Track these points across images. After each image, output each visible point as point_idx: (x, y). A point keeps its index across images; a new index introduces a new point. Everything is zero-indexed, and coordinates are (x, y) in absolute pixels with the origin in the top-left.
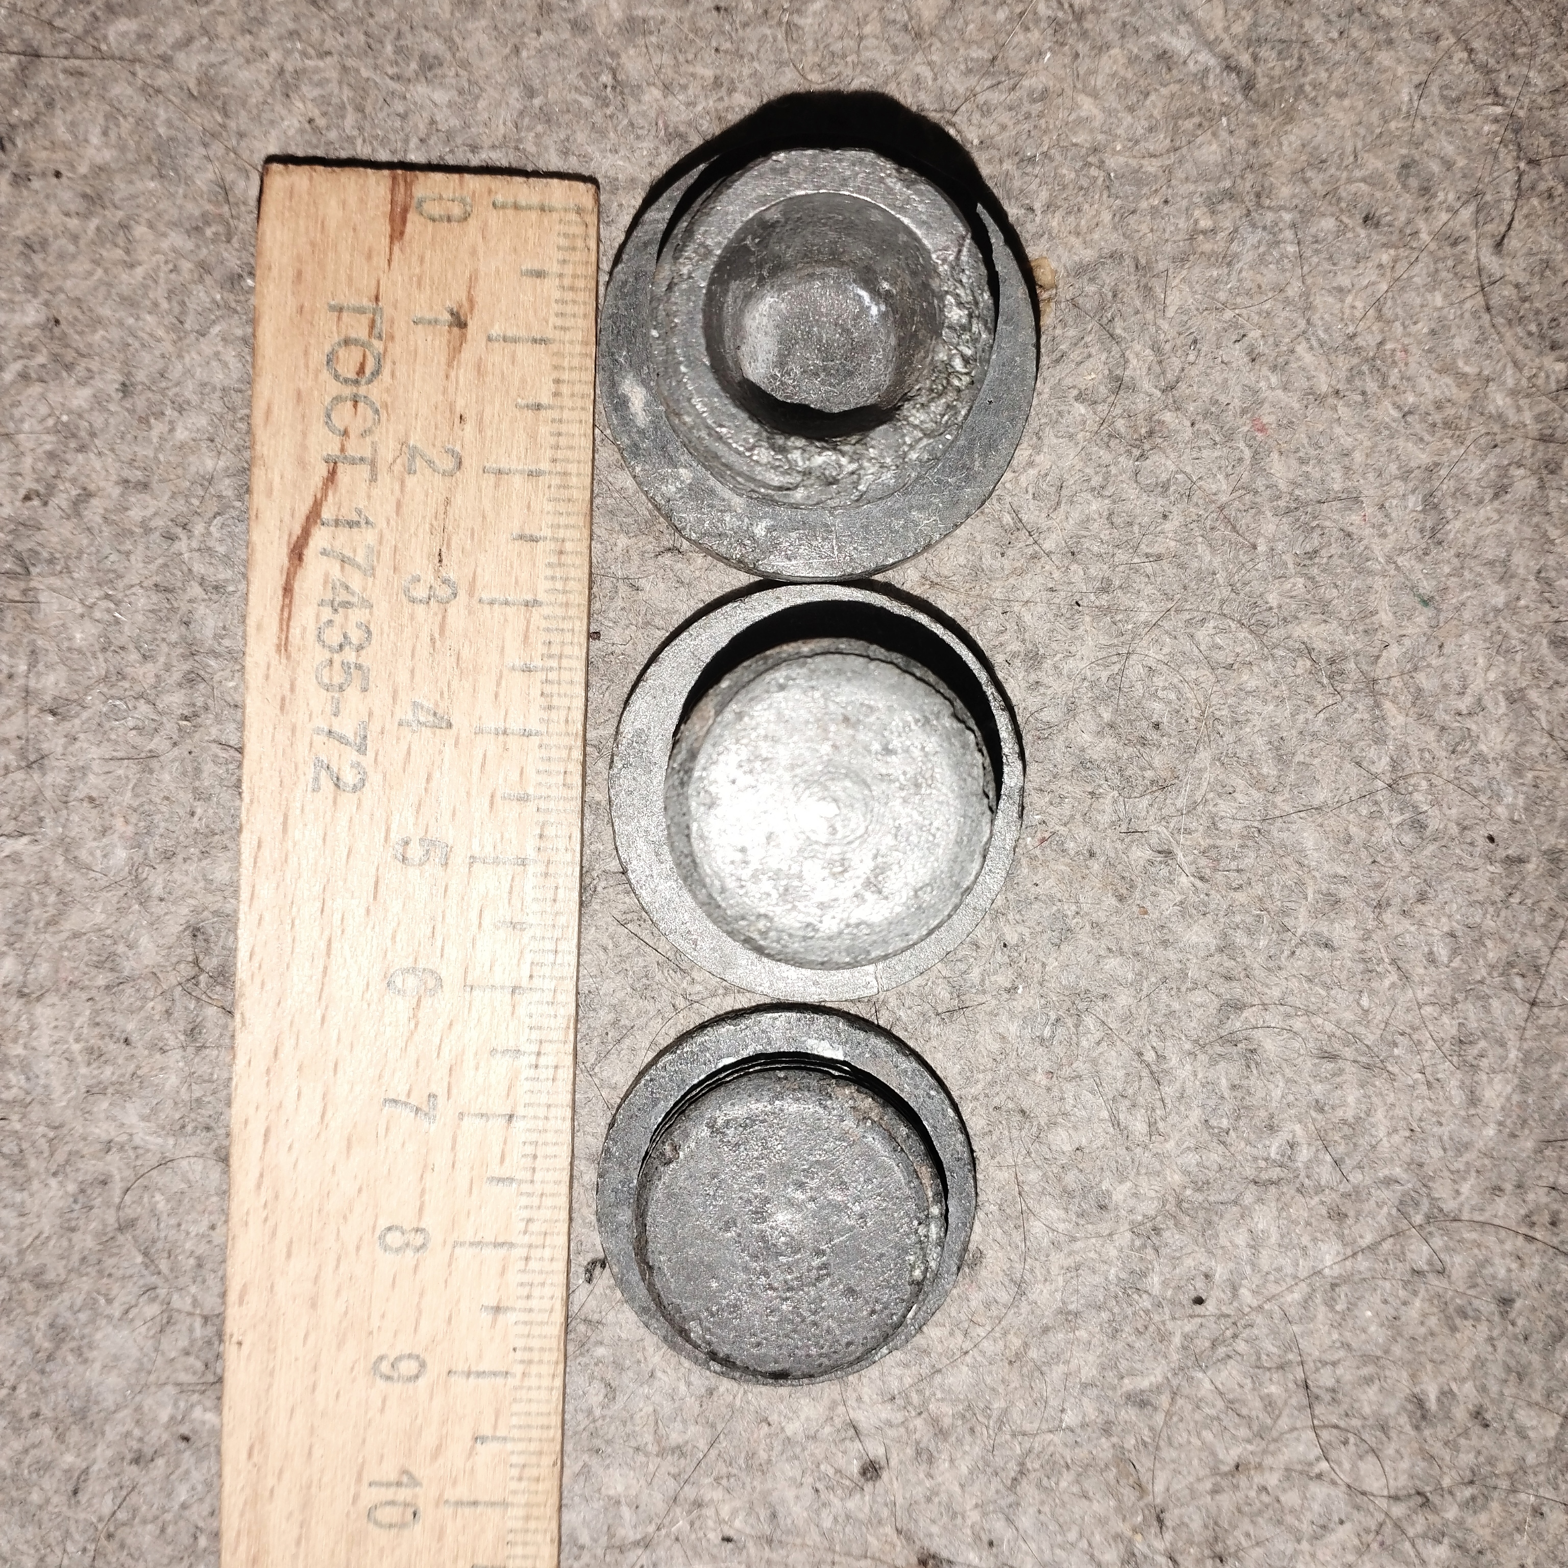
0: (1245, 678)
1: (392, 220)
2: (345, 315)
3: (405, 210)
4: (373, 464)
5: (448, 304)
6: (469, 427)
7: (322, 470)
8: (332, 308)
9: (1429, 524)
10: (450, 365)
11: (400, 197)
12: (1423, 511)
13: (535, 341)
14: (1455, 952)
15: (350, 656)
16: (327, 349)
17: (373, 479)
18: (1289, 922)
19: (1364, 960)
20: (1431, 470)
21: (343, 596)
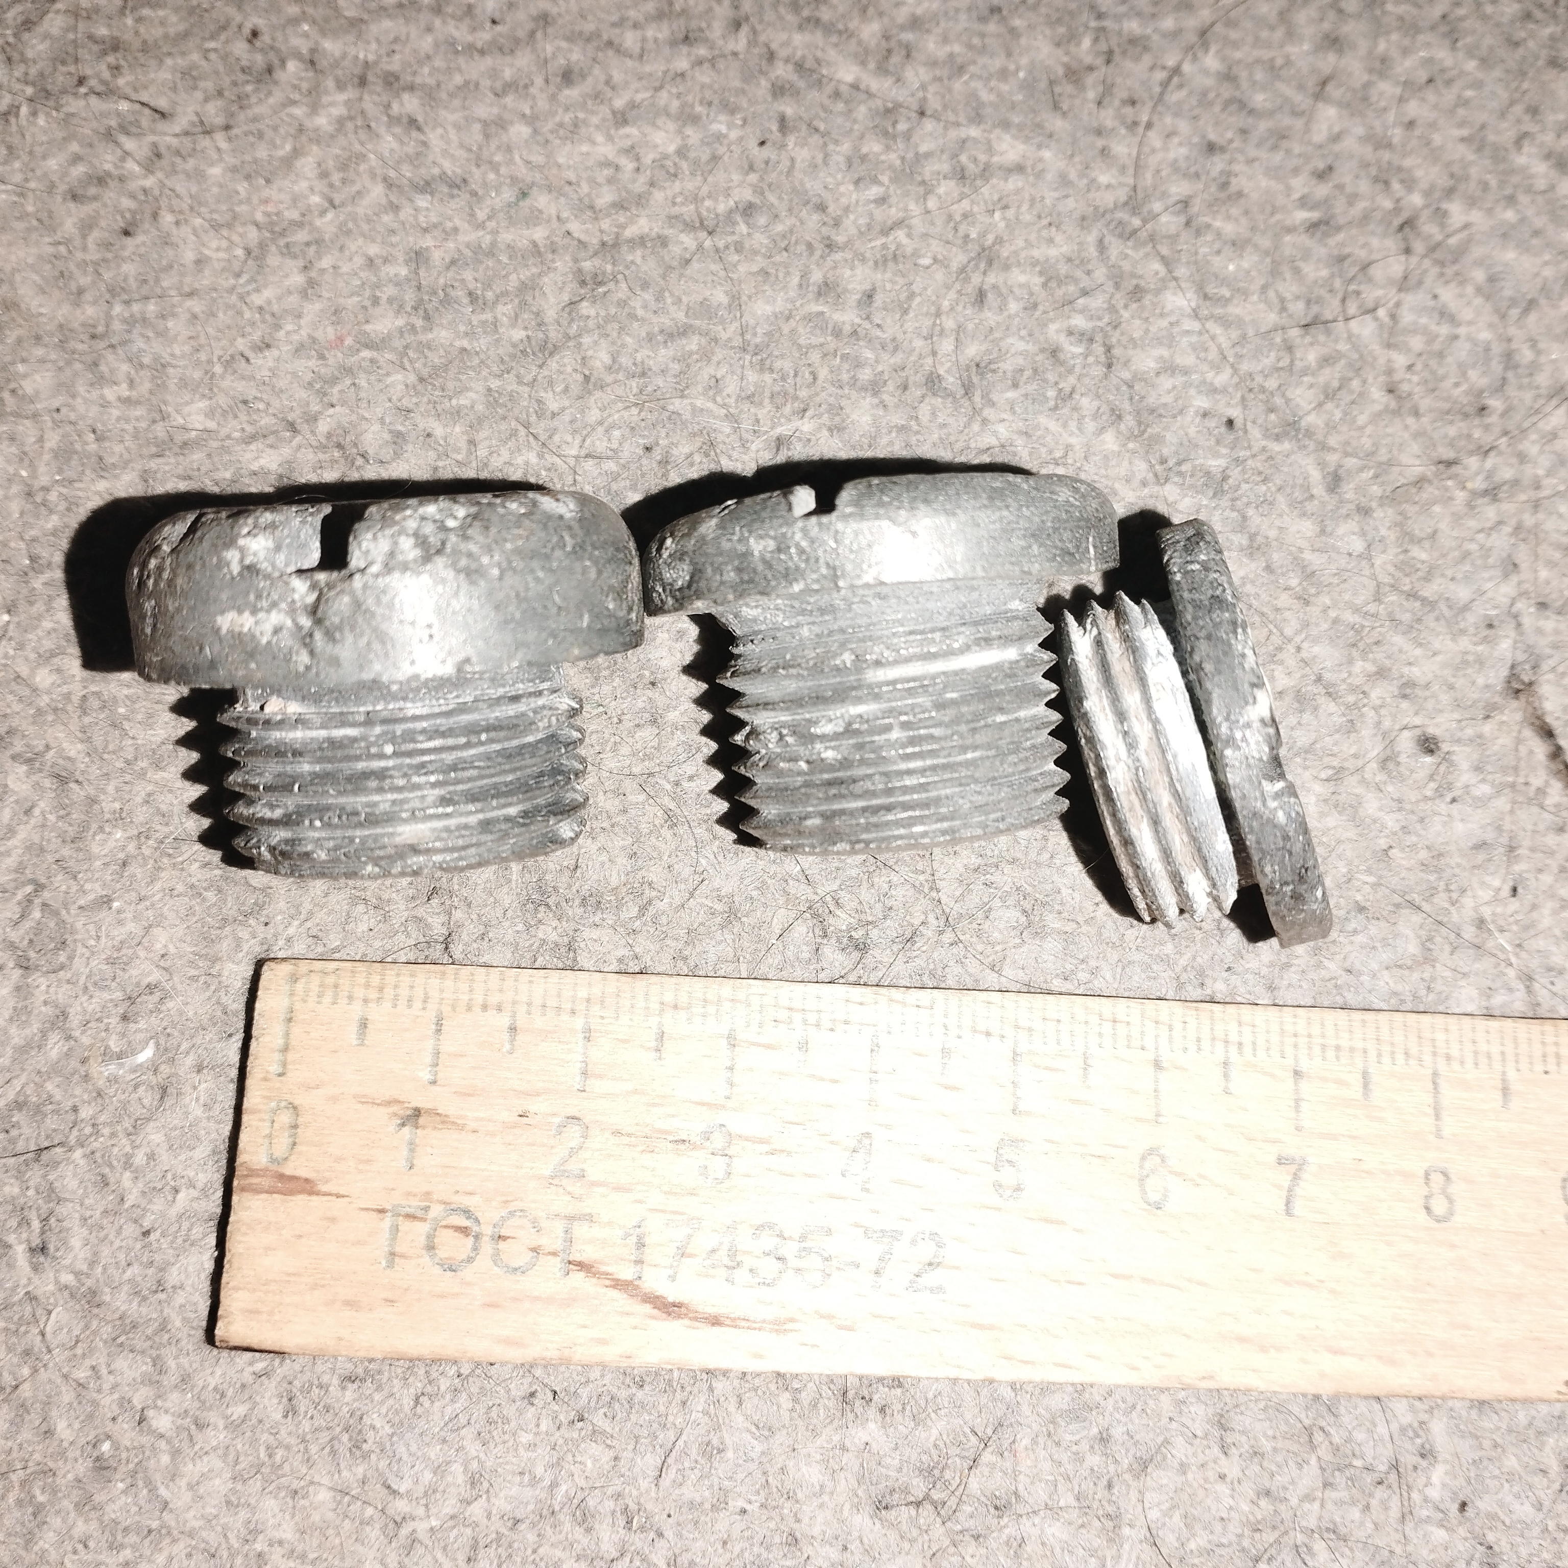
0: (598, 364)
1: (291, 1193)
2: (398, 1249)
3: (281, 1177)
4: (571, 1218)
5: (392, 1128)
6: (534, 1106)
7: (578, 1277)
8: (391, 1265)
9: (446, 190)
10: (461, 1128)
11: (265, 1182)
12: (432, 194)
13: (439, 1031)
14: (875, 181)
15: (790, 1249)
16: (437, 1270)
17: (589, 1218)
18: (847, 329)
19: (885, 261)
20: (389, 184)
21: (722, 1256)
